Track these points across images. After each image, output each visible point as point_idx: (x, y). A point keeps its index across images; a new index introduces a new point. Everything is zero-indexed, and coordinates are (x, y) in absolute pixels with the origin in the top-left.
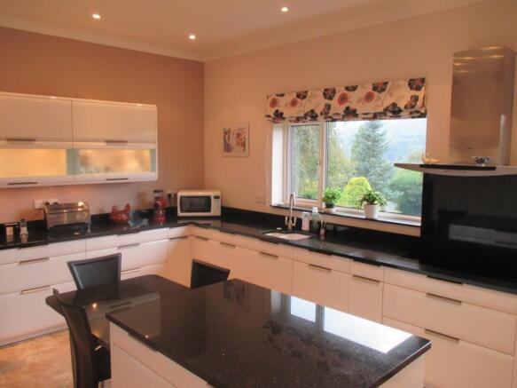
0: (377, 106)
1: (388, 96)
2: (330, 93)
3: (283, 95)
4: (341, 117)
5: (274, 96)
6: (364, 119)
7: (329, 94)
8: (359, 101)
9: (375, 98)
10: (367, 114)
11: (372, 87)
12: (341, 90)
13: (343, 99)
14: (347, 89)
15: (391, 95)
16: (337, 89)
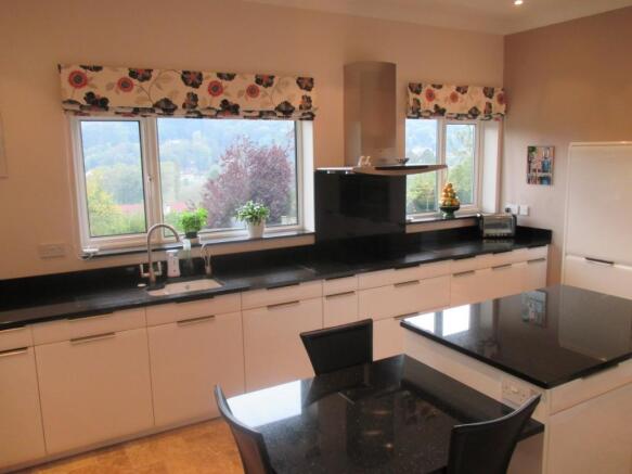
0: (267, 104)
1: (276, 92)
2: (193, 77)
3: (98, 69)
4: (214, 113)
5: (77, 68)
6: (245, 117)
7: (192, 79)
8: (240, 94)
9: (261, 94)
10: (251, 112)
11: (254, 79)
12: (210, 77)
13: (215, 89)
14: (220, 75)
15: (279, 91)
16: (204, 75)
